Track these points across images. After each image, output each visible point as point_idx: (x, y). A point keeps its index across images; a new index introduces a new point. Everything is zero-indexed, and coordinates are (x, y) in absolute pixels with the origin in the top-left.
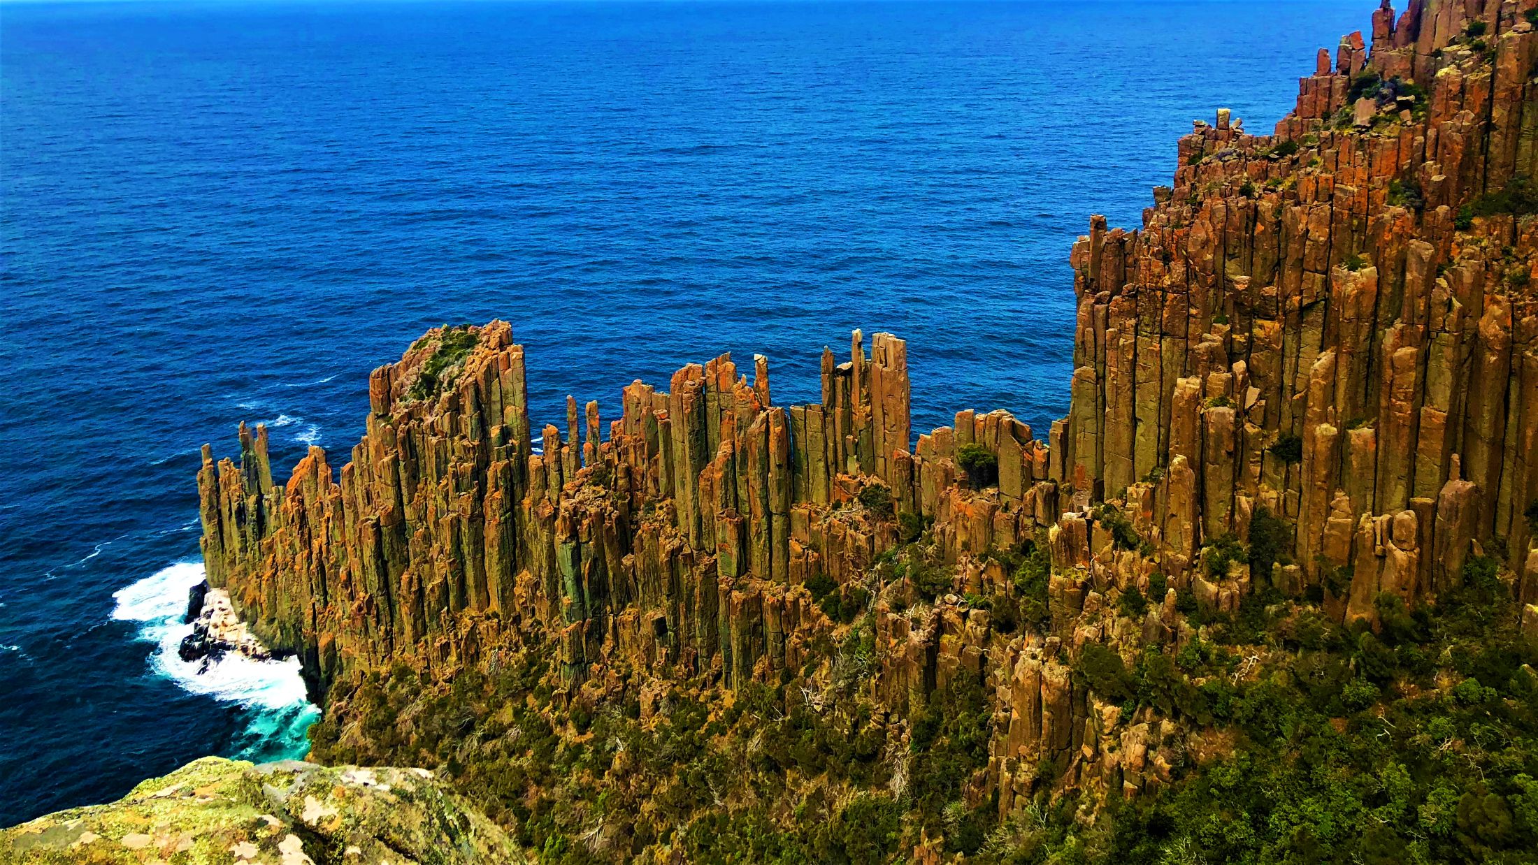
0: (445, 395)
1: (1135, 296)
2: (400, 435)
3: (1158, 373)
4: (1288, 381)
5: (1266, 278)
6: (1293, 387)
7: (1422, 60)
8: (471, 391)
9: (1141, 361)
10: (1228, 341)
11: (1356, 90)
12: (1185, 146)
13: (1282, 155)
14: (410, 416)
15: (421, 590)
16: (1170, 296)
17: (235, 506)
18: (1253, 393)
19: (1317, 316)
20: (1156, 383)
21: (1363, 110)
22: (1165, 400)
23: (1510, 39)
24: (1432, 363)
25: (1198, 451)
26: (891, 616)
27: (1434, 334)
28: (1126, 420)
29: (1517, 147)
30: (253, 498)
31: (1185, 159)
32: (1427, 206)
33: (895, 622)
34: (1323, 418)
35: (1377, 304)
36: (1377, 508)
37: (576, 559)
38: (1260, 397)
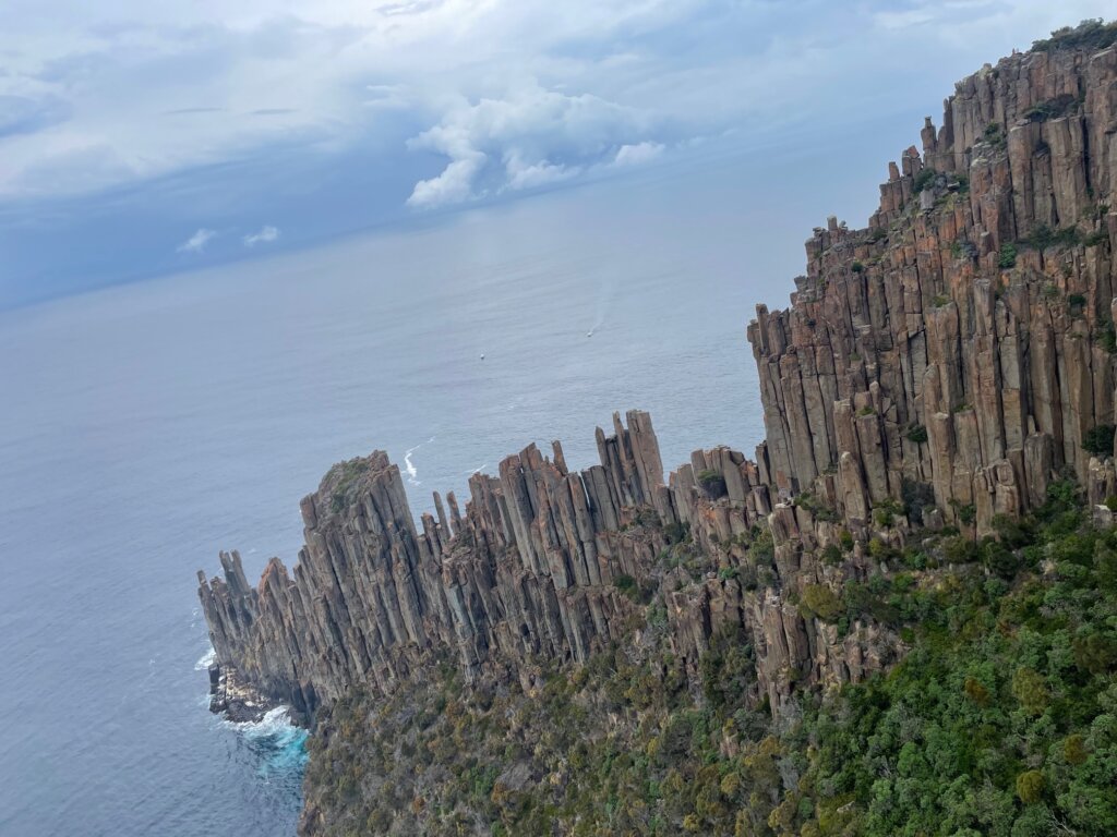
0: (352, 507)
1: (795, 353)
2: (328, 539)
3: (820, 401)
4: (908, 388)
5: (881, 323)
6: (913, 392)
7: (958, 157)
8: (369, 500)
9: (807, 394)
10: (864, 372)
11: (917, 188)
12: (809, 245)
13: (876, 239)
14: (333, 524)
15: (362, 637)
16: (819, 349)
17: (227, 607)
18: (887, 402)
19: (919, 343)
20: (821, 407)
21: (925, 199)
22: (828, 418)
23: (1015, 131)
24: (1004, 359)
25: (857, 447)
26: (674, 594)
27: (1001, 339)
28: (804, 435)
29: (1033, 203)
30: (237, 600)
31: (812, 255)
32: (981, 254)
33: (677, 597)
34: (938, 409)
35: (959, 327)
36: (984, 461)
37: (461, 596)
38: (892, 404)
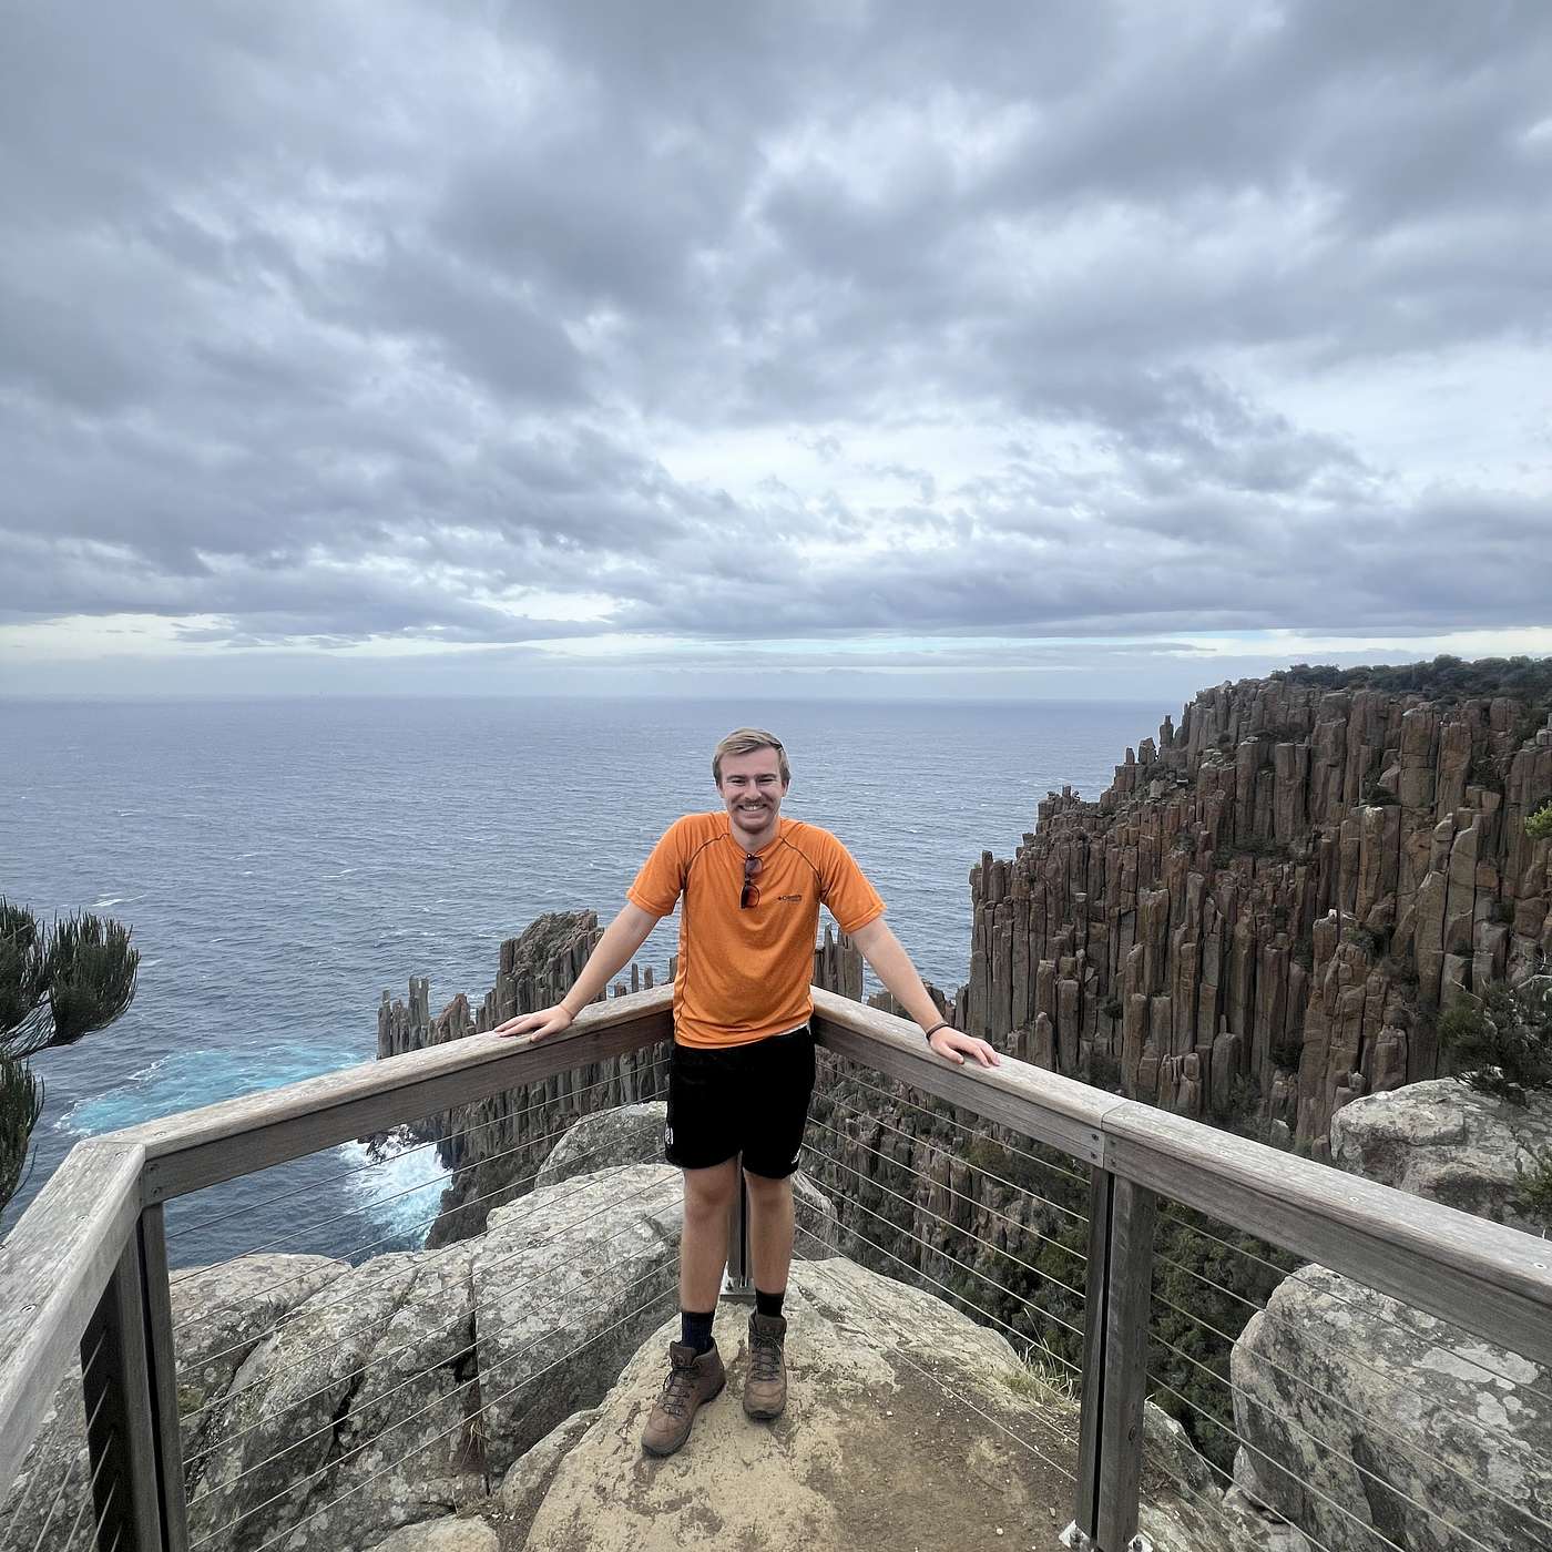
0: (550, 960)
1: (1012, 905)
2: (519, 986)
3: (1027, 956)
4: (1112, 964)
5: (1097, 895)
6: (1116, 969)
7: (1190, 757)
8: (569, 956)
9: (1016, 948)
10: (1073, 936)
11: (1150, 775)
12: (1042, 806)
13: (1105, 815)
14: (527, 973)
15: (526, 1094)
16: (1034, 905)
17: (402, 1033)
18: (1090, 972)
19: (1129, 921)
20: (1026, 962)
21: (1155, 788)
22: (1032, 973)
23: (1245, 746)
24: (1206, 954)
25: (1054, 1011)
26: (847, 1120)
27: (1206, 935)
28: (1006, 987)
29: (1253, 813)
30: (415, 1029)
31: (1043, 816)
32: (1199, 850)
33: (851, 1124)
34: (1137, 990)
35: (1169, 915)
36: (1173, 1051)
37: (634, 1077)
38: (1095, 975)
